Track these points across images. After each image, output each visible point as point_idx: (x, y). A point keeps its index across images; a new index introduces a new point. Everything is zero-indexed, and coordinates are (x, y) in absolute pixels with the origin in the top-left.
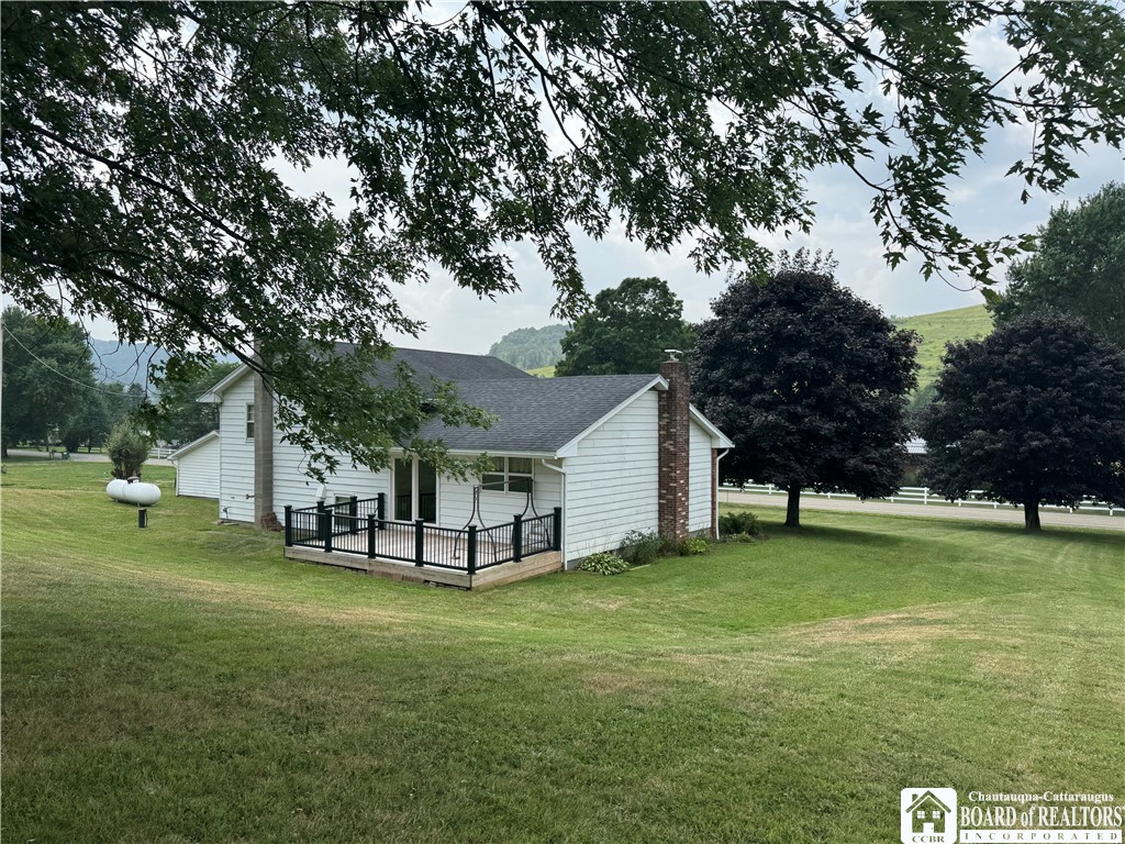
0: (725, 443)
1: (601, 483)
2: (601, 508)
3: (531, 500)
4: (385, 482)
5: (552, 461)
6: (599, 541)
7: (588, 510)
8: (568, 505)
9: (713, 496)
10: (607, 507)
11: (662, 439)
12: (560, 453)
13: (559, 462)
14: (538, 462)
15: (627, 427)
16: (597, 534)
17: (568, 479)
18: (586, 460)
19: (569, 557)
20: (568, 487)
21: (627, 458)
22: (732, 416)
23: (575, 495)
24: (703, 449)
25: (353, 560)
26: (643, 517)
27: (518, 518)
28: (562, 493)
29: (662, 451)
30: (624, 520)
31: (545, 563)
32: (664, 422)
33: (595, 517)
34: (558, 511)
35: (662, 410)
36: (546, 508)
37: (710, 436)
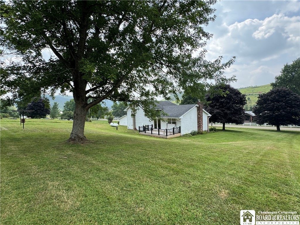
0: (210, 115)
1: (187, 122)
2: (187, 126)
3: (176, 125)
4: (153, 123)
5: (178, 119)
6: (187, 132)
7: (185, 127)
8: (182, 126)
9: (208, 124)
10: (188, 126)
11: (198, 115)
12: (180, 118)
13: (180, 119)
14: (177, 119)
15: (191, 113)
16: (186, 131)
17: (181, 122)
18: (184, 119)
19: (182, 134)
20: (182, 123)
21: (192, 118)
22: (211, 110)
23: (183, 124)
24: (206, 116)
25: (149, 134)
26: (195, 128)
27: (174, 128)
28: (181, 124)
29: (198, 117)
30: (191, 128)
31: (179, 135)
32: (198, 112)
33: (186, 128)
34: (180, 127)
35: (198, 110)
36: (178, 126)
37: (207, 114)
